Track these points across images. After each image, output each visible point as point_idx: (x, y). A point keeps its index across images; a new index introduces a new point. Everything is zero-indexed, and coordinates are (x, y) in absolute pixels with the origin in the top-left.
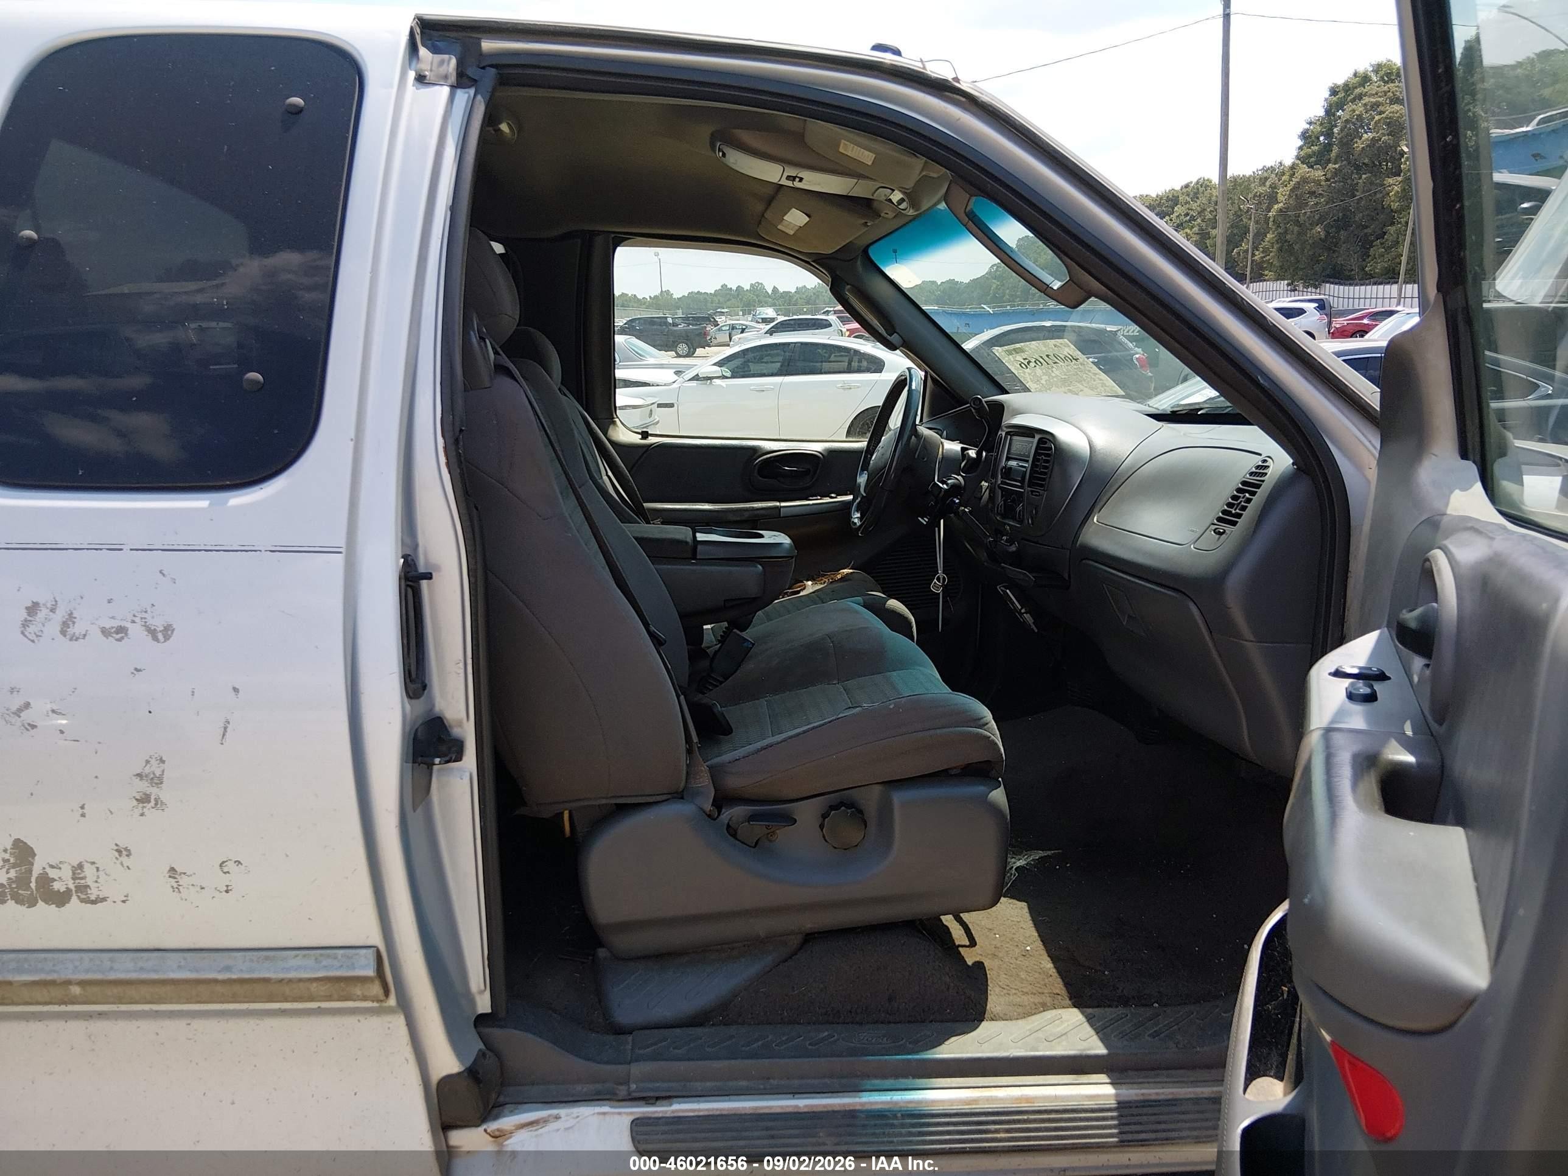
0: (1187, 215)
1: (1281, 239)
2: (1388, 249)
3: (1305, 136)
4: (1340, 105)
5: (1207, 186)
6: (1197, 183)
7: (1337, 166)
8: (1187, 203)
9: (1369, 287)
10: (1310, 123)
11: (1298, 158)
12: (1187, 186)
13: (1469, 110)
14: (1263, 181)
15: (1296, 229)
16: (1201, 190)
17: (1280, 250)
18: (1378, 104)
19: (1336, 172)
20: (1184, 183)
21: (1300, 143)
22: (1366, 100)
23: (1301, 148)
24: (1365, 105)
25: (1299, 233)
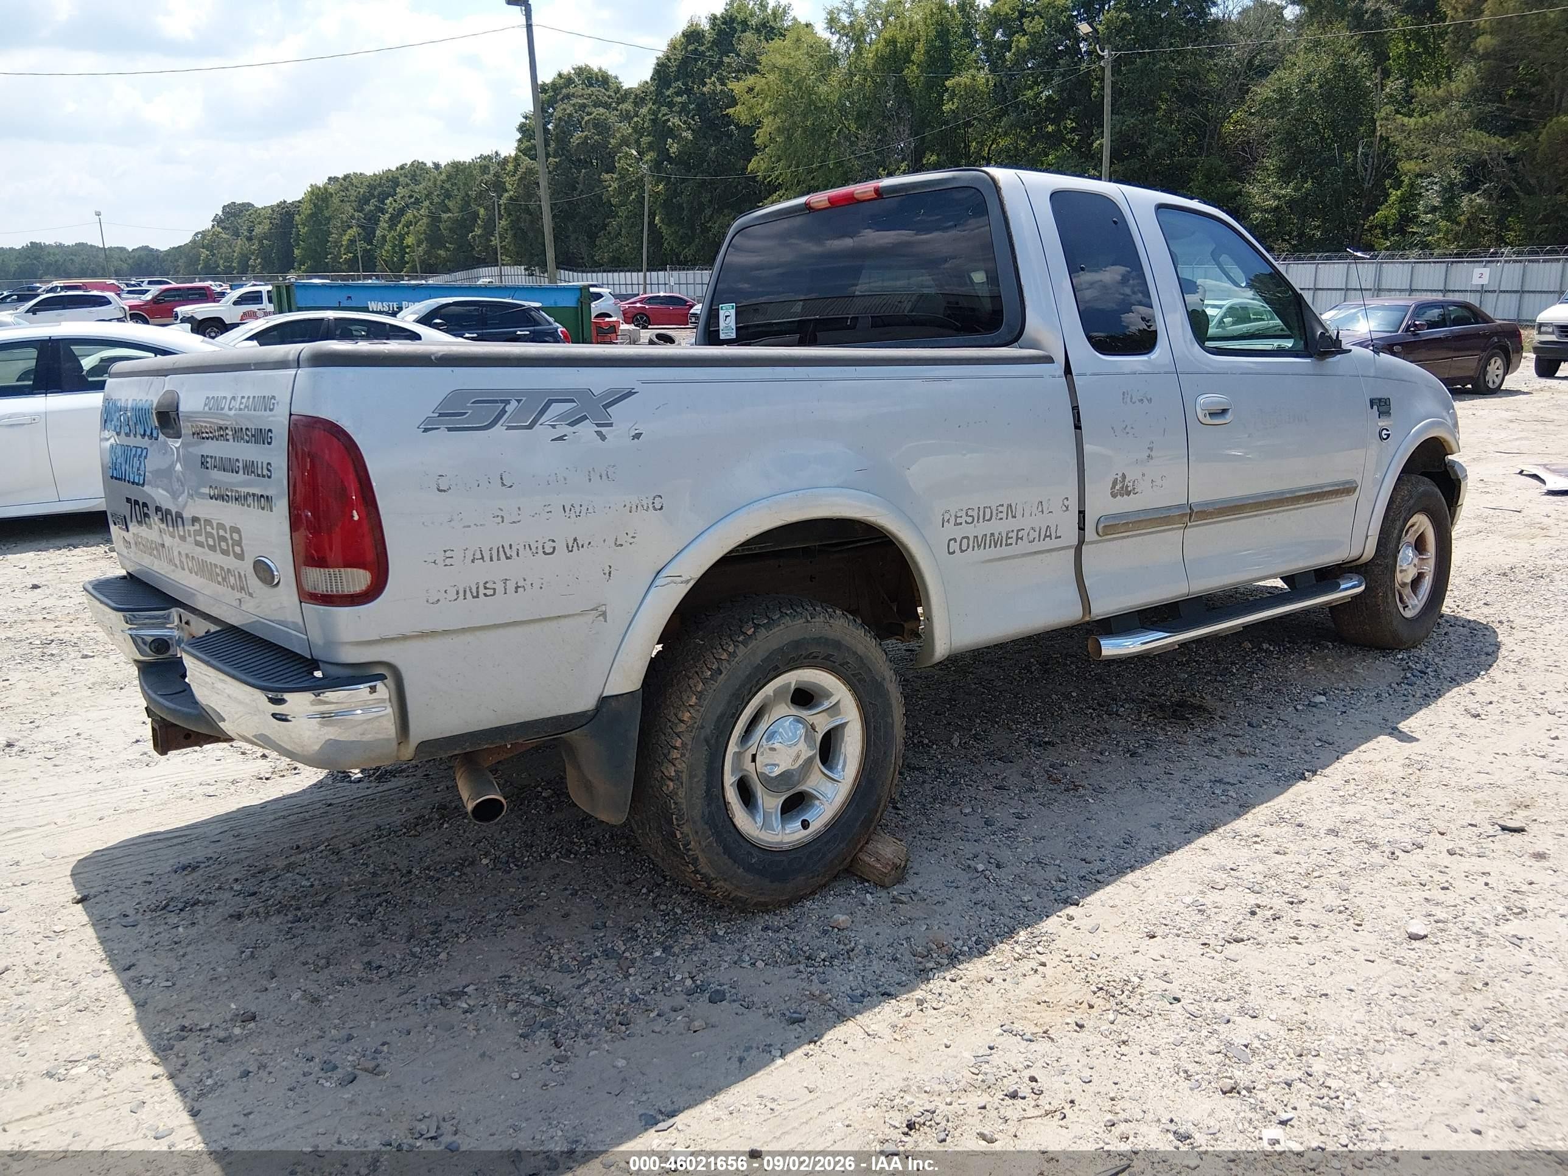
0: (411, 197)
1: (514, 225)
2: (611, 240)
3: (522, 128)
4: (552, 103)
5: (422, 169)
6: (412, 164)
7: (557, 160)
8: (408, 185)
9: (600, 274)
10: (526, 118)
11: (518, 149)
12: (402, 167)
13: (669, 120)
14: (484, 169)
15: (528, 217)
16: (418, 172)
17: (515, 236)
18: (584, 106)
19: (557, 166)
20: (399, 165)
21: (519, 136)
22: (574, 101)
23: (520, 140)
24: (574, 105)
25: (532, 222)
